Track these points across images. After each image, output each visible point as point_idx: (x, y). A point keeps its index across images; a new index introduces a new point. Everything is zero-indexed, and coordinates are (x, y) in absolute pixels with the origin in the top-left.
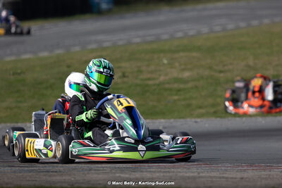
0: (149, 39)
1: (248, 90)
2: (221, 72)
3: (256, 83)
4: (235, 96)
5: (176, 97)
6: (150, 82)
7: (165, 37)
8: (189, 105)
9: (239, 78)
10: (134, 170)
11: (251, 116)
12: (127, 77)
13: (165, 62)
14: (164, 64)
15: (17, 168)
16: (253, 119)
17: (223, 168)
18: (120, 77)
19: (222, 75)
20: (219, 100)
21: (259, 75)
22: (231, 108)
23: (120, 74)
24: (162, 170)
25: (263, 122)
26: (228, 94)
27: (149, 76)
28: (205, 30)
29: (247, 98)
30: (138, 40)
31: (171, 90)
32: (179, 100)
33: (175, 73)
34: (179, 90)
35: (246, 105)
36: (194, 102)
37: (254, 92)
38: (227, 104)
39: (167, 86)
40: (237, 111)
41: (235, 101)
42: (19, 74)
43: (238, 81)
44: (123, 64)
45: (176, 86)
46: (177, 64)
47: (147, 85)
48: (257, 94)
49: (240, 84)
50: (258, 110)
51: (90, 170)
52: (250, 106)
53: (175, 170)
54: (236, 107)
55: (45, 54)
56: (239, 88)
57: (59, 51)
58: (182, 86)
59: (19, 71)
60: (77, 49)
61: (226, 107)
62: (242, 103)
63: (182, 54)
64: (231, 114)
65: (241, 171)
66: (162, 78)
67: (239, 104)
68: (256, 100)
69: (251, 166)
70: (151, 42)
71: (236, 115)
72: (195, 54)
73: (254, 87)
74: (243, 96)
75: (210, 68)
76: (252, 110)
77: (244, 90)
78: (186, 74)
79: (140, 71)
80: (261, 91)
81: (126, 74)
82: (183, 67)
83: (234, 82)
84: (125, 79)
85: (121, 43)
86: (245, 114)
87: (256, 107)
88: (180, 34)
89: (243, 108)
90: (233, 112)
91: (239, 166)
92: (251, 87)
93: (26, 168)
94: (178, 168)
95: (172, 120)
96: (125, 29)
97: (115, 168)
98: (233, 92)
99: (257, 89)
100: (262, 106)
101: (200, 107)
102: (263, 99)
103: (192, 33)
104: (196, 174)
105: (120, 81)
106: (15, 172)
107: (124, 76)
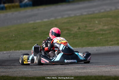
0: (90, 13)
5: (101, 37)
6: (90, 31)
7: (97, 12)
8: (107, 41)
10: (84, 68)
13: (97, 22)
14: (96, 23)
15: (34, 69)
23: (78, 28)
27: (90, 28)
28: (113, 8)
30: (85, 13)
31: (99, 34)
32: (103, 38)
33: (101, 27)
34: (103, 34)
36: (109, 39)
39: (98, 33)
42: (35, 29)
44: (80, 24)
45: (101, 32)
46: (102, 23)
51: (65, 69)
53: (101, 68)
55: (45, 20)
57: (52, 19)
58: (104, 32)
59: (35, 27)
60: (60, 18)
63: (104, 19)
66: (96, 29)
72: (109, 19)
78: (106, 27)
79: (86, 27)
81: (80, 28)
82: (104, 24)
84: (80, 30)
85: (78, 15)
88: (102, 11)
93: (38, 69)
95: (100, 47)
97: (76, 68)
101: (112, 41)
103: (108, 10)
104: (109, 70)
105: (77, 31)
106: (33, 70)
107: (79, 29)
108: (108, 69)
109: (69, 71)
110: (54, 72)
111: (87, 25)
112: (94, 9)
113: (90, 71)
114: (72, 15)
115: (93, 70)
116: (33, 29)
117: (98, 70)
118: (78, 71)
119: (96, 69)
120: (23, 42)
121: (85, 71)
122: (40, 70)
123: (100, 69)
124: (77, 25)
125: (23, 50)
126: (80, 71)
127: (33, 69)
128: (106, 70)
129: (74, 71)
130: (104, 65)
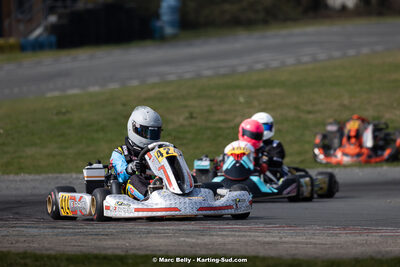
0: (222, 71)
1: (342, 135)
2: (309, 112)
3: (352, 126)
4: (327, 142)
6: (222, 125)
7: (242, 69)
9: (331, 120)
10: (202, 233)
11: (345, 166)
12: (195, 118)
13: (242, 100)
14: (240, 103)
16: (348, 170)
17: (311, 232)
18: (187, 118)
19: (311, 116)
20: (307, 147)
21: (355, 116)
22: (322, 157)
23: (187, 115)
24: (237, 234)
25: (361, 174)
26: (318, 139)
27: (222, 117)
28: (290, 60)
29: (341, 145)
30: (208, 73)
35: (339, 154)
37: (349, 138)
38: (317, 151)
40: (329, 160)
41: (327, 148)
42: (64, 114)
43: (331, 124)
44: (191, 103)
46: (256, 103)
47: (220, 128)
48: (353, 140)
49: (332, 128)
50: (355, 159)
51: (149, 233)
52: (345, 154)
53: (252, 234)
54: (327, 155)
55: (95, 89)
56: (331, 132)
57: (113, 86)
59: (64, 110)
60: (135, 83)
61: (315, 156)
62: (335, 150)
63: (262, 90)
64: (321, 163)
65: (333, 235)
67: (332, 152)
68: (352, 147)
69: (345, 229)
70: (224, 76)
71: (327, 165)
72: (277, 91)
73: (350, 131)
74: (336, 142)
75: (297, 108)
76: (346, 160)
77: (338, 135)
79: (211, 111)
80: (358, 136)
81: (195, 115)
83: (325, 124)
84: (193, 121)
85: (188, 76)
86: (339, 164)
87: (352, 156)
88: (259, 66)
89: (336, 156)
90: (324, 161)
91: (329, 229)
92: (346, 131)
93: (71, 230)
94: (256, 231)
96: (192, 59)
97: (180, 230)
98: (325, 137)
99: (353, 134)
100: (359, 155)
102: (361, 145)
103: (275, 64)
104: (277, 239)
105: (186, 123)
106: (57, 235)
107: (191, 116)
108: (273, 237)
109: (161, 240)
110: (117, 242)
111: (214, 108)
112: (234, 62)
113: (220, 240)
114: (172, 77)
115: (231, 239)
116: (58, 113)
117: (244, 239)
118: (187, 240)
119: (239, 236)
120: (30, 151)
121: (206, 239)
122: (75, 234)
123: (250, 236)
124: (186, 106)
125: (30, 173)
126: (194, 240)
127: (56, 231)
128: (267, 240)
129: (174, 240)
130: (262, 226)
